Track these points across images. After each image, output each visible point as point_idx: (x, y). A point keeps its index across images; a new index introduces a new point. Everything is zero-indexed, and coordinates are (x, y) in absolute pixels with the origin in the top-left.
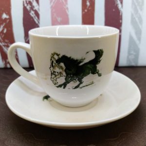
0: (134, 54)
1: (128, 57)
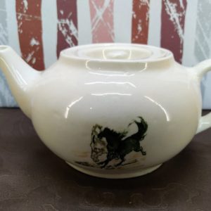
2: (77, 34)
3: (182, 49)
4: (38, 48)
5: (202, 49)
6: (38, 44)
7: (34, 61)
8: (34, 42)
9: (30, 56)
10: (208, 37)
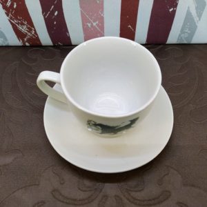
0: (189, 32)
1: (180, 35)
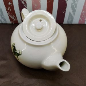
2: (26, 1)
3: (66, 6)
4: (11, 6)
5: (74, 5)
6: (11, 4)
7: (11, 10)
8: (10, 3)
9: (9, 8)
10: (77, 1)
